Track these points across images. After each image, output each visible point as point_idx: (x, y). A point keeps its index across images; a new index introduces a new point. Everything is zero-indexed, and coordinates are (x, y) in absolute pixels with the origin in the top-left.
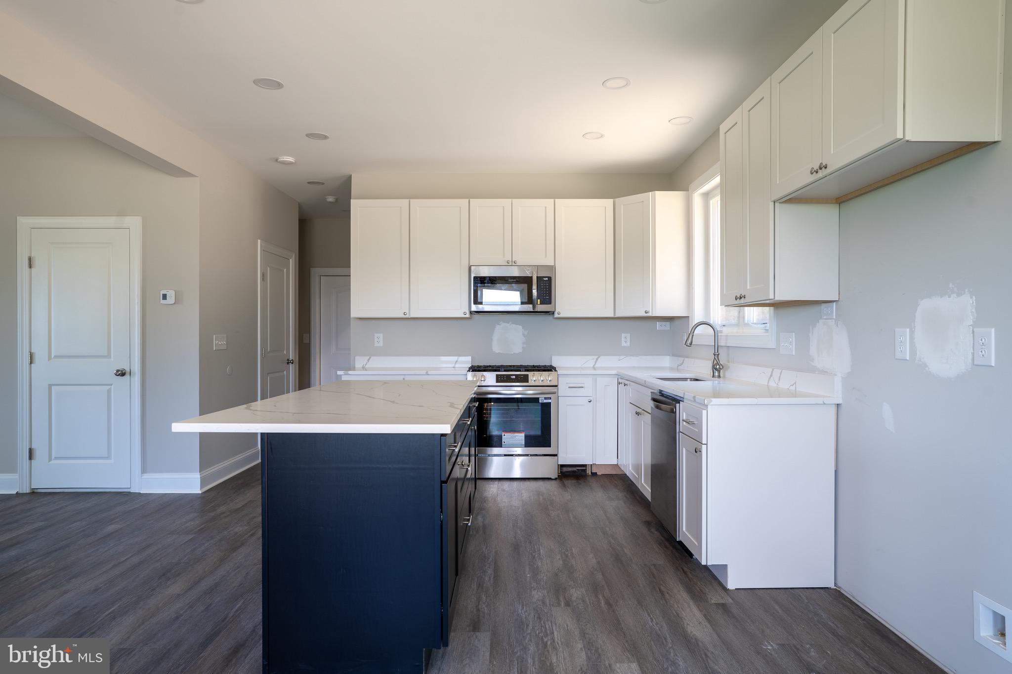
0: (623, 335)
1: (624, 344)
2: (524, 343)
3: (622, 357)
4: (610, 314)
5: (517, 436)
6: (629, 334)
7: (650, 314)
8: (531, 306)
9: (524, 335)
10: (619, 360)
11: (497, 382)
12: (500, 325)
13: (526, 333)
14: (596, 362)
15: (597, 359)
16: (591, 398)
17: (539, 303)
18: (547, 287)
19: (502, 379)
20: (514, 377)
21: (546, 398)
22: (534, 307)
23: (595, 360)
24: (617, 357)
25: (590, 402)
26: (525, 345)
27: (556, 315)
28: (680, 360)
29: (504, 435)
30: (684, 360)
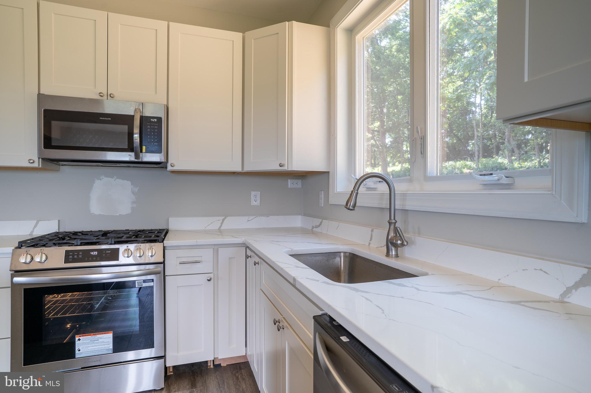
0: (253, 193)
1: (254, 203)
2: (133, 203)
3: (251, 218)
4: (238, 168)
5: (101, 338)
6: (259, 193)
7: (285, 168)
8: (133, 154)
9: (133, 193)
10: (248, 221)
11: (66, 262)
12: (101, 180)
13: (136, 190)
14: (222, 224)
15: (223, 220)
16: (212, 276)
17: (144, 150)
18: (156, 130)
19: (76, 257)
20: (96, 253)
21: (145, 281)
22: (137, 156)
23: (221, 221)
24: (246, 218)
25: (209, 280)
26: (135, 205)
27: (169, 168)
28: (317, 221)
29: (79, 340)
30: (321, 222)
